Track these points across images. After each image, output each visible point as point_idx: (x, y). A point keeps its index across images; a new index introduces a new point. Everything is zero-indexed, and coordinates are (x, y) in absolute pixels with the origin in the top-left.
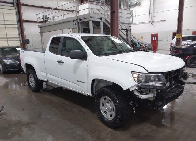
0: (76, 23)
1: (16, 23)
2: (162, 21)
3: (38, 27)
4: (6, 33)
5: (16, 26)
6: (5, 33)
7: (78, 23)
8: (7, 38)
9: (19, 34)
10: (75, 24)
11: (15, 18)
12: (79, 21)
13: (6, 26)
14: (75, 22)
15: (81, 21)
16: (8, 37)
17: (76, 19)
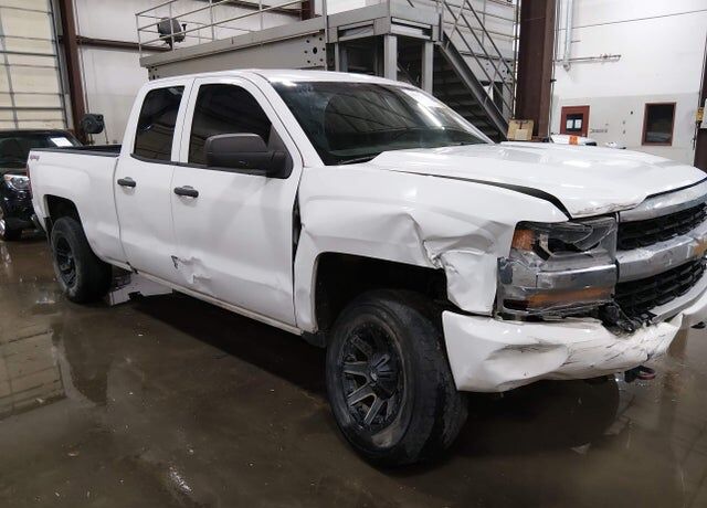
0: (321, 45)
1: (51, 50)
2: (606, 57)
3: (142, 66)
4: (11, 89)
5: (52, 62)
6: (8, 90)
7: (330, 48)
8: (14, 109)
9: (62, 96)
10: (315, 51)
11: (44, 29)
12: (334, 39)
13: (11, 59)
14: (316, 43)
15: (342, 39)
16: (17, 105)
17: (322, 31)
